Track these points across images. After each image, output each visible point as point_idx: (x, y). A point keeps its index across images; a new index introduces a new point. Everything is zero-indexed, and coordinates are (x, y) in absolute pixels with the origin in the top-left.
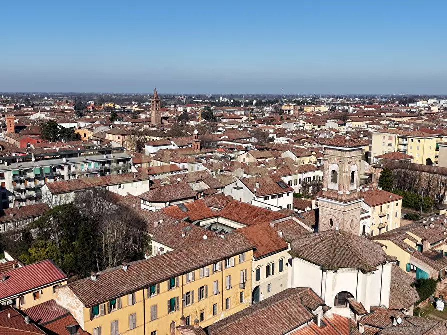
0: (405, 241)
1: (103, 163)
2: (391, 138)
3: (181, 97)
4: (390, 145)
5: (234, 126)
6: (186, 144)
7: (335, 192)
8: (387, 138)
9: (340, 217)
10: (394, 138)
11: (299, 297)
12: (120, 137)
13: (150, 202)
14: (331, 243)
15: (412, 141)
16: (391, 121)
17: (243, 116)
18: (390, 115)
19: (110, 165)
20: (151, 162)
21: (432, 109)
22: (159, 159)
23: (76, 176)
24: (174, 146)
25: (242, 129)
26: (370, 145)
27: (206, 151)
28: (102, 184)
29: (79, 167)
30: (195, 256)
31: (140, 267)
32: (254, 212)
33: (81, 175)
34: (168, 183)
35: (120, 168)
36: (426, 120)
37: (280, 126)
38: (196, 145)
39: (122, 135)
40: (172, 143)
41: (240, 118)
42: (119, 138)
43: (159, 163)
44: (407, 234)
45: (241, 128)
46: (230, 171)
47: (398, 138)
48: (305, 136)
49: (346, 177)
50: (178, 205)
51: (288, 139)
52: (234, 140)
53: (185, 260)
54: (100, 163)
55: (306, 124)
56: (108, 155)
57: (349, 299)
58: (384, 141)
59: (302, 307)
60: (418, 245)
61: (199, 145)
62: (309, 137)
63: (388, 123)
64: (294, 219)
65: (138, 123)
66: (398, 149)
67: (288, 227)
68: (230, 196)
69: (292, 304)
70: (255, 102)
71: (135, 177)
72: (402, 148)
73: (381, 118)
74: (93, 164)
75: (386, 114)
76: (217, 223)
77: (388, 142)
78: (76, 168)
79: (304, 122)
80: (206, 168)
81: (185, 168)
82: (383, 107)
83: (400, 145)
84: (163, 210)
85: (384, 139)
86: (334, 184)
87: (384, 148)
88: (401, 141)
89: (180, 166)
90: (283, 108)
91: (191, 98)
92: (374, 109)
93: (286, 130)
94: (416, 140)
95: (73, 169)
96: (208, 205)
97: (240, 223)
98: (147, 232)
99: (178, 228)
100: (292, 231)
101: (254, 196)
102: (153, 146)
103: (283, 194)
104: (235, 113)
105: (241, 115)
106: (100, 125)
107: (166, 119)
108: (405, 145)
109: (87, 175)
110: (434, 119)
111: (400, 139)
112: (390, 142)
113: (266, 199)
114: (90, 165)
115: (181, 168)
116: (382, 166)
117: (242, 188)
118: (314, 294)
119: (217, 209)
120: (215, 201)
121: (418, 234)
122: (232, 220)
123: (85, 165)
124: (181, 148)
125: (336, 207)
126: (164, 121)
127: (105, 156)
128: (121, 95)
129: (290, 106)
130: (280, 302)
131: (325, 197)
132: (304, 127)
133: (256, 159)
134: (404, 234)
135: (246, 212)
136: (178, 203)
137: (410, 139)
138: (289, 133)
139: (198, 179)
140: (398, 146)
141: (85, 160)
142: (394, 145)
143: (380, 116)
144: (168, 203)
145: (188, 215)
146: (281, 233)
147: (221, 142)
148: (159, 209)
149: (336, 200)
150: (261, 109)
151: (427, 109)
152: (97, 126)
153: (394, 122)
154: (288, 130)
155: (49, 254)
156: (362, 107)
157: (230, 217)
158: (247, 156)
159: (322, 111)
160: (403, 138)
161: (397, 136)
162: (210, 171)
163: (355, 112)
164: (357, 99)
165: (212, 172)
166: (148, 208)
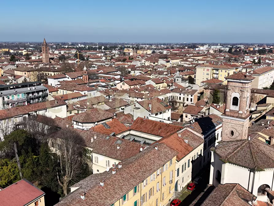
0: (259, 138)
1: (28, 94)
2: (208, 70)
3: (51, 44)
4: (208, 74)
5: (102, 64)
6: (77, 77)
7: (236, 112)
8: (206, 70)
9: (239, 129)
10: (210, 70)
11: (235, 192)
12: (27, 73)
13: (82, 123)
14: (249, 150)
15: (222, 71)
16: (194, 59)
17: (102, 56)
18: (192, 55)
19: (33, 94)
20: (58, 91)
21: (210, 51)
22: (65, 88)
23: (10, 104)
24: (68, 78)
25: (108, 66)
26: (195, 75)
27: (92, 81)
28: (34, 110)
29: (11, 97)
30: (145, 166)
31: (112, 181)
32: (158, 126)
33: (14, 104)
34: (79, 106)
35: (40, 97)
36: (212, 58)
37: (131, 63)
38: (85, 77)
39: (28, 72)
40: (67, 76)
41: (101, 57)
42: (25, 73)
43: (65, 91)
44: (258, 134)
45: (107, 64)
46: (120, 96)
47: (213, 69)
48: (149, 69)
49: (245, 101)
50: (102, 124)
51: (140, 72)
52: (108, 73)
53: (140, 170)
54: (26, 93)
55: (146, 62)
56: (31, 88)
57: (267, 189)
58: (204, 72)
59: (241, 200)
60: (266, 141)
61: (87, 77)
62: (152, 70)
63: (192, 60)
64: (188, 129)
65: (34, 62)
66: (213, 76)
67: (187, 135)
68: (129, 114)
69: (234, 198)
70: (103, 47)
71: (56, 103)
72: (215, 76)
73: (187, 57)
74: (20, 95)
75: (189, 55)
76: (130, 134)
77: (206, 72)
78: (9, 98)
79: (145, 61)
80: (102, 94)
81: (86, 94)
82: (183, 50)
83: (214, 74)
84: (93, 128)
85: (204, 70)
86: (235, 106)
87: (204, 76)
88: (214, 71)
89: (83, 93)
90: (125, 51)
91: (58, 44)
92: (178, 52)
93: (136, 65)
94: (224, 71)
95: (6, 99)
96: (122, 122)
97: (150, 134)
98: (86, 146)
99: (111, 141)
100: (190, 138)
101: (150, 113)
102: (55, 79)
103: (166, 111)
104: (97, 54)
105: (101, 56)
106: (8, 64)
107: (52, 59)
108: (217, 74)
109: (18, 103)
110: (216, 58)
111: (214, 70)
112: (208, 72)
113: (156, 114)
114: (19, 96)
115: (83, 94)
116: (210, 88)
117: (139, 108)
118: (242, 188)
119: (129, 125)
120: (126, 119)
121: (266, 134)
122: (143, 132)
123: (15, 95)
124: (73, 79)
125: (237, 122)
126: (51, 61)
127: (29, 88)
128: (8, 43)
129: (129, 50)
130: (227, 198)
131: (228, 116)
132: (145, 64)
133: (130, 86)
134: (256, 134)
135: (151, 126)
136: (102, 122)
137: (220, 70)
138: (137, 67)
139: (98, 102)
140: (212, 75)
141: (14, 92)
142: (210, 74)
143: (186, 56)
144: (96, 123)
145: (113, 132)
146: (187, 141)
147: (99, 75)
148: (90, 127)
149: (237, 117)
150: (110, 52)
151: (207, 51)
152: (6, 65)
153: (195, 59)
154: (137, 66)
155: (12, 170)
156: (171, 50)
157: (140, 130)
158: (123, 84)
159: (148, 53)
160: (216, 70)
161: (212, 68)
162: (105, 96)
163: (169, 54)
164: (162, 46)
165: (107, 96)
166: (81, 128)
